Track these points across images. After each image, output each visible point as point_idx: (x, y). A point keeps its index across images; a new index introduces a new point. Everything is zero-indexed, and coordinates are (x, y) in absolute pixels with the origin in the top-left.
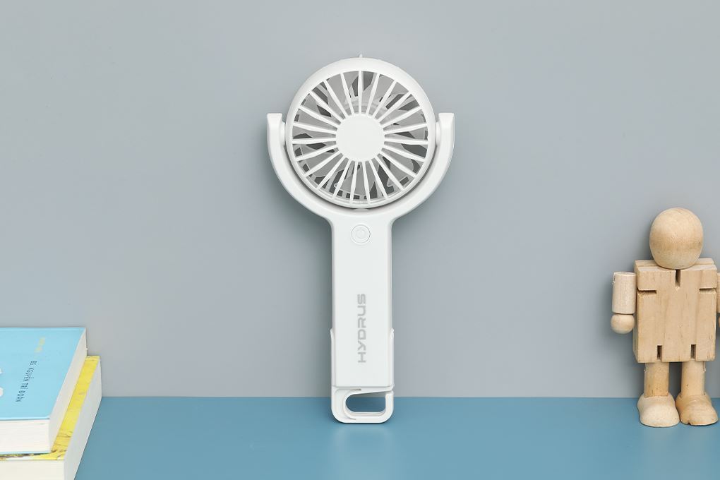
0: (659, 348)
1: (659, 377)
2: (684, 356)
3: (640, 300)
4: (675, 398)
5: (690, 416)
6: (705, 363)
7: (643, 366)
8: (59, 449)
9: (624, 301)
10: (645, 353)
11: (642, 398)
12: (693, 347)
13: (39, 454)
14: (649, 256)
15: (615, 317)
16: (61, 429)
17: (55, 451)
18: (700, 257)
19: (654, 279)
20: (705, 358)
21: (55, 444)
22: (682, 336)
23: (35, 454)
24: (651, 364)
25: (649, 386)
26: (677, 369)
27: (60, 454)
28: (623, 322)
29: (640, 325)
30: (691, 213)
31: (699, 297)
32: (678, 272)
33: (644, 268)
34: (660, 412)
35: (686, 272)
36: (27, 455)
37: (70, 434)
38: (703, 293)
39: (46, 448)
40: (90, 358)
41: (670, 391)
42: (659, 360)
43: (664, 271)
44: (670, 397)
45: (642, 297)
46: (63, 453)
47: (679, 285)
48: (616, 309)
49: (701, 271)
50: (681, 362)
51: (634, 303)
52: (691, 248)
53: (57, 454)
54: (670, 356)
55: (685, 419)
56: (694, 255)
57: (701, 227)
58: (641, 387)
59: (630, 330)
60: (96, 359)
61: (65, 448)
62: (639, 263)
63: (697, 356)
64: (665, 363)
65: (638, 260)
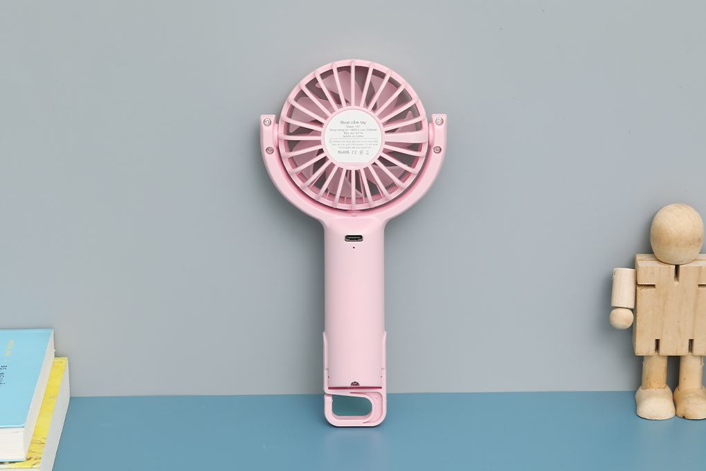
0: (658, 341)
1: (657, 370)
2: (682, 350)
3: (638, 294)
4: (673, 391)
5: (685, 410)
7: (641, 359)
8: (34, 457)
9: (623, 294)
10: (643, 346)
11: (641, 391)
12: (691, 341)
13: (14, 462)
14: (649, 251)
15: (614, 311)
16: (34, 435)
17: (30, 459)
18: (700, 253)
19: (653, 273)
20: (703, 353)
21: (30, 451)
22: (679, 330)
23: (10, 462)
24: (649, 357)
25: (647, 378)
26: (675, 364)
27: (35, 462)
28: (622, 318)
29: (638, 318)
30: (691, 208)
31: (698, 292)
32: (677, 267)
33: (644, 262)
34: (656, 405)
35: (686, 267)
36: (1, 463)
37: (43, 441)
38: (702, 289)
39: (21, 456)
40: (59, 359)
41: (668, 383)
42: (656, 354)
43: (663, 266)
44: (668, 390)
45: (641, 291)
46: (37, 461)
47: (678, 280)
48: (615, 304)
49: (700, 267)
50: (679, 356)
51: (633, 297)
52: (691, 244)
53: (32, 461)
54: (668, 349)
55: (681, 412)
56: (694, 252)
57: (702, 224)
58: (639, 379)
59: (629, 325)
60: (65, 361)
61: (39, 456)
62: (639, 257)
63: (694, 351)
64: (663, 356)
65: (638, 253)
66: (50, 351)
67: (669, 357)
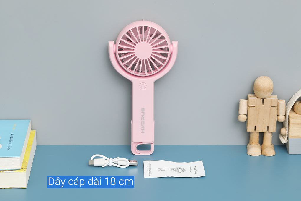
0: (255, 127)
1: (255, 137)
2: (265, 130)
3: (249, 109)
4: (261, 145)
5: (265, 152)
6: (272, 133)
7: (249, 133)
8: (24, 168)
9: (243, 109)
10: (250, 129)
11: (249, 145)
12: (268, 127)
13: (17, 170)
15: (240, 115)
16: (24, 160)
17: (22, 169)
19: (254, 101)
20: (272, 131)
21: (22, 166)
22: (264, 123)
23: (15, 170)
24: (252, 132)
25: (251, 140)
26: (262, 135)
28: (242, 118)
29: (248, 118)
30: (269, 78)
32: (263, 99)
33: (251, 97)
34: (254, 150)
35: (266, 100)
36: (12, 170)
37: (27, 162)
38: (272, 108)
39: (19, 167)
40: (33, 131)
41: (259, 142)
42: (255, 131)
43: (258, 99)
44: (259, 145)
45: (250, 108)
46: (25, 169)
47: (264, 104)
48: (240, 113)
49: (272, 100)
50: (263, 133)
51: (247, 110)
54: (259, 130)
55: (263, 154)
56: (269, 94)
59: (245, 121)
60: (35, 131)
61: (26, 167)
62: (249, 95)
63: (269, 131)
64: (258, 132)
65: (249, 94)
66: (30, 128)
67: (260, 133)
